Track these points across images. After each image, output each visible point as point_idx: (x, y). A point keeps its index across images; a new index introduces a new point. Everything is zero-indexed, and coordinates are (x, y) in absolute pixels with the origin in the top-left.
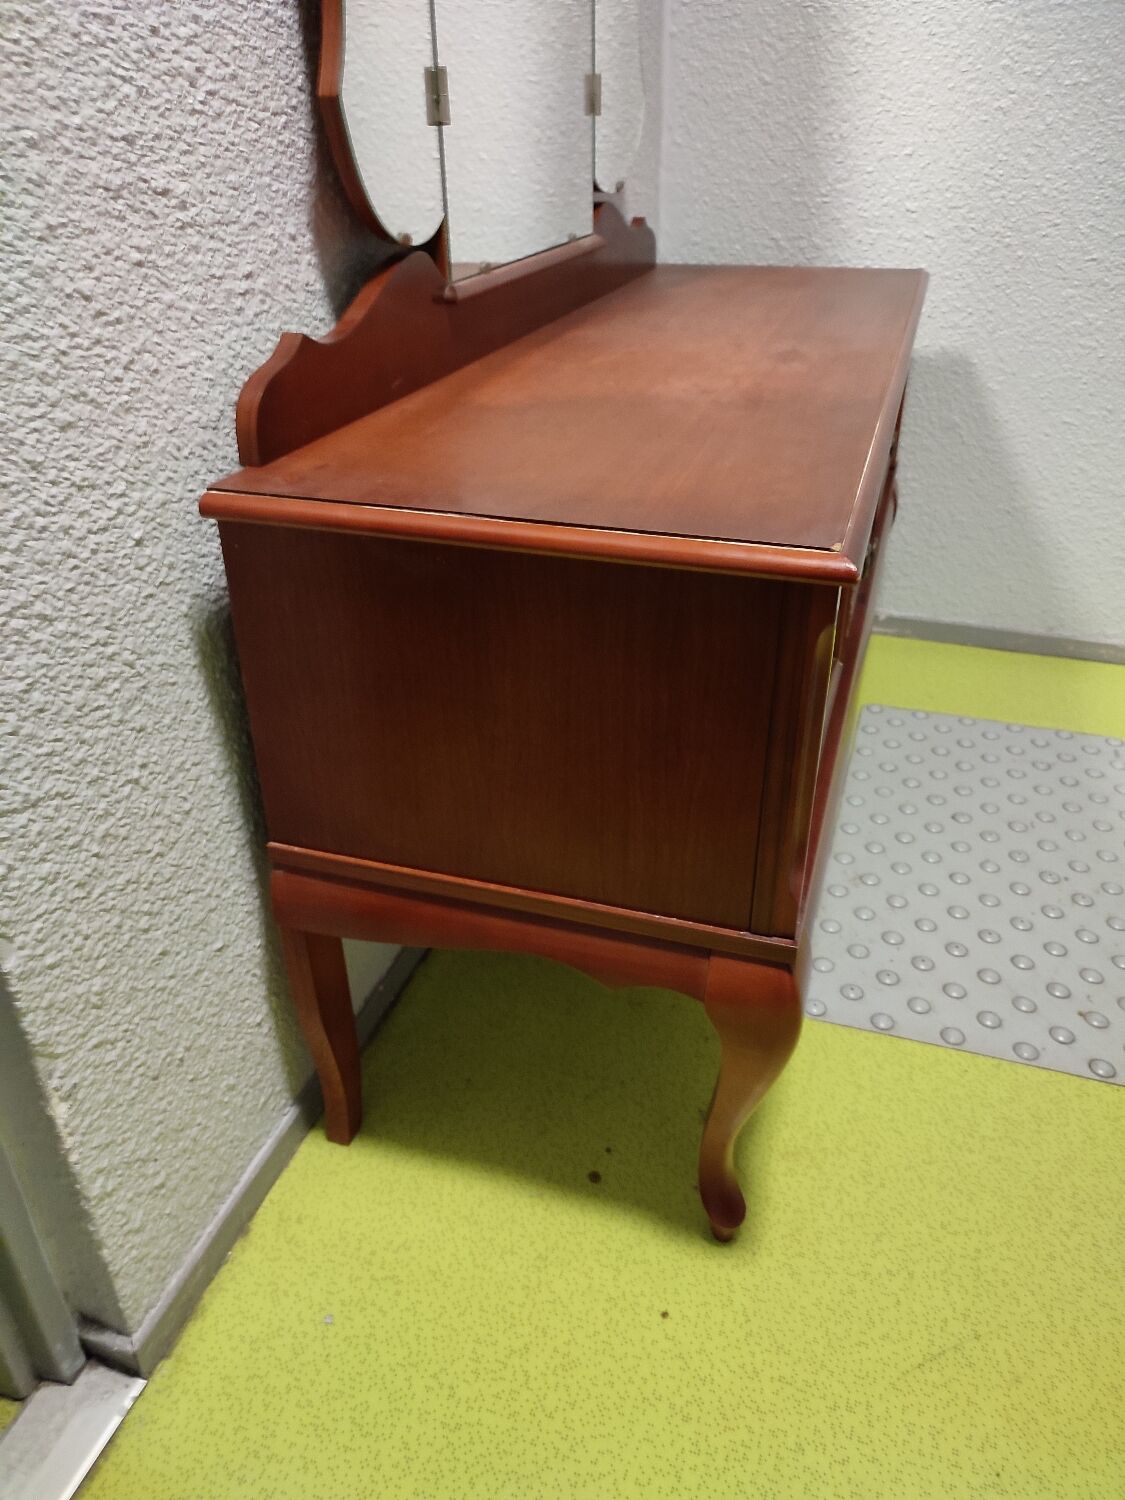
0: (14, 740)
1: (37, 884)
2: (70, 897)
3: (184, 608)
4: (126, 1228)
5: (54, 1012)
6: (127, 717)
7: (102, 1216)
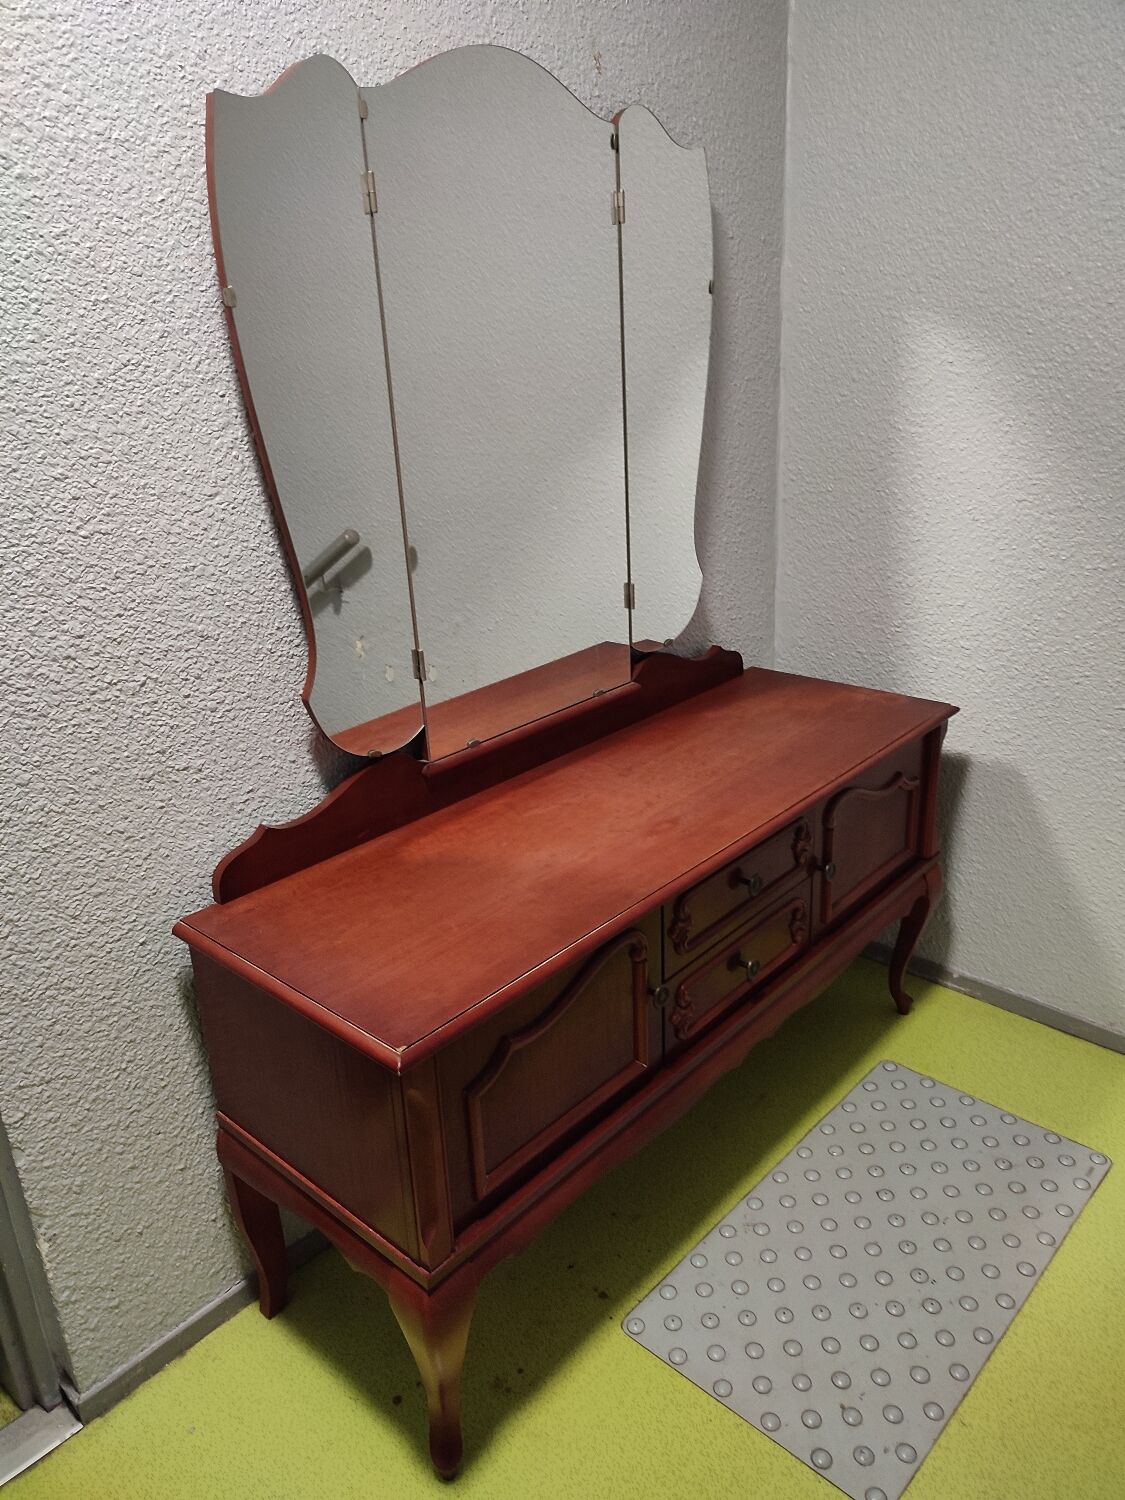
0: (40, 1050)
1: (43, 1123)
2: (65, 1131)
3: (174, 974)
4: (84, 1326)
5: (46, 1192)
6: (122, 1035)
7: (66, 1314)
